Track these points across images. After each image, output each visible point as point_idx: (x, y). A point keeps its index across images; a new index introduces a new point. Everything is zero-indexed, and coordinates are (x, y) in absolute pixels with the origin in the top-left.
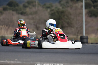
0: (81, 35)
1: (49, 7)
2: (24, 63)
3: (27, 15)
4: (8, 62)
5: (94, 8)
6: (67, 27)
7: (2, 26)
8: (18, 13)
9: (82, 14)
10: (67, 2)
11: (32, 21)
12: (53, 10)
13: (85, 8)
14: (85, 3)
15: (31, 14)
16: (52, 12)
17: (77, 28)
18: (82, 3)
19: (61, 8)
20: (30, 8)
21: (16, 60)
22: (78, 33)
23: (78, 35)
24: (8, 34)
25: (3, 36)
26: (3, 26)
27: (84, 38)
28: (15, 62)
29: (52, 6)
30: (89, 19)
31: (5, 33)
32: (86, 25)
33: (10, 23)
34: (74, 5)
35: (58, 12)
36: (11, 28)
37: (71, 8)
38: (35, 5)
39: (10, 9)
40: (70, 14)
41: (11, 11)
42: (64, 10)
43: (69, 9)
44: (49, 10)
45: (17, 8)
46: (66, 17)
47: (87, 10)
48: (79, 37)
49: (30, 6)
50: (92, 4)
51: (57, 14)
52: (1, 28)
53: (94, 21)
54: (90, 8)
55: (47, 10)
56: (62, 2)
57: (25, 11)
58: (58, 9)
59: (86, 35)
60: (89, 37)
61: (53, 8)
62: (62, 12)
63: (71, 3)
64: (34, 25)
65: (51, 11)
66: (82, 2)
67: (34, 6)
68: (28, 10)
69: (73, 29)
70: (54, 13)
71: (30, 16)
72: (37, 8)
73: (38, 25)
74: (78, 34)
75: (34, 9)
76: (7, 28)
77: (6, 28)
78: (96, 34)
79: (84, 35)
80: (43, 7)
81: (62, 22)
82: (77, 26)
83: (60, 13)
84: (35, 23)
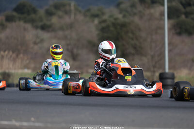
0: (161, 71)
1: (97, 16)
2: (49, 125)
3: (54, 30)
4: (17, 124)
5: (187, 17)
6: (133, 55)
7: (5, 51)
8: (36, 27)
9: (163, 29)
10: (133, 6)
11: (63, 43)
12: (104, 21)
13: (169, 18)
14: (169, 8)
15: (62, 28)
16: (104, 25)
17: (153, 57)
18: (161, 8)
19: (120, 16)
20: (60, 17)
21: (33, 119)
22: (154, 67)
23: (154, 72)
24: (15, 69)
25: (7, 71)
26: (6, 53)
27: (167, 76)
28: (31, 124)
29: (103, 14)
30: (177, 39)
31: (11, 66)
32: (170, 51)
33: (19, 47)
34: (147, 12)
35: (114, 25)
36: (21, 55)
37: (141, 17)
38: (70, 11)
39: (20, 19)
40: (140, 30)
41: (22, 23)
42: (126, 20)
43: (136, 19)
44: (96, 21)
45: (33, 16)
46: (130, 35)
47: (172, 21)
48: (157, 74)
49: (60, 13)
50: (183, 10)
51: (112, 29)
52: (3, 57)
53: (186, 43)
54: (178, 17)
55: (93, 21)
56: (123, 6)
57: (48, 23)
58: (116, 19)
59: (171, 71)
60: (176, 75)
61: (105, 17)
62: (123, 25)
63: (140, 8)
64: (68, 50)
65: (100, 23)
66: (163, 5)
67: (67, 13)
68: (54, 20)
69: (145, 60)
70: (108, 27)
71: (60, 33)
72: (72, 16)
73: (75, 51)
74: (155, 69)
75: (67, 20)
76: (14, 55)
77: (11, 57)
78: (190, 69)
79: (167, 70)
80: (85, 15)
81: (123, 45)
82: (152, 53)
83: (118, 27)
84: (70, 47)
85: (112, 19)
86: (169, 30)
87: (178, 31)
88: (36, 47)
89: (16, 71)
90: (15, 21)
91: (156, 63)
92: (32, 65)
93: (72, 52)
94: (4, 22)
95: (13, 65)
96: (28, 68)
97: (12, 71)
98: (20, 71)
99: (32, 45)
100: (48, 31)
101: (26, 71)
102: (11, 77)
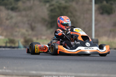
1: (48, 2)
3: (19, 11)
8: (8, 9)
9: (91, 10)
11: (25, 19)
12: (52, 5)
13: (96, 3)
15: (25, 10)
16: (52, 8)
19: (63, 2)
20: (24, 2)
21: (5, 68)
30: (101, 17)
32: (95, 25)
35: (59, 7)
37: (77, 3)
40: (76, 11)
42: (67, 4)
43: (74, 4)
44: (48, 5)
45: (6, 1)
46: (70, 14)
47: (97, 5)
53: (107, 20)
55: (45, 5)
57: (16, 6)
58: (60, 4)
59: (96, 38)
60: (99, 40)
61: (54, 2)
62: (65, 8)
64: (28, 24)
65: (50, 6)
68: (20, 4)
70: (55, 9)
71: (24, 13)
72: (32, 2)
73: (33, 24)
75: (28, 4)
78: (109, 36)
79: (93, 38)
83: (62, 9)
84: (30, 22)
85: (58, 4)
86: (96, 11)
87: (101, 11)
88: (8, 22)
92: (5, 34)
93: (31, 25)
99: (5, 21)
100: (16, 12)
101: (1, 37)
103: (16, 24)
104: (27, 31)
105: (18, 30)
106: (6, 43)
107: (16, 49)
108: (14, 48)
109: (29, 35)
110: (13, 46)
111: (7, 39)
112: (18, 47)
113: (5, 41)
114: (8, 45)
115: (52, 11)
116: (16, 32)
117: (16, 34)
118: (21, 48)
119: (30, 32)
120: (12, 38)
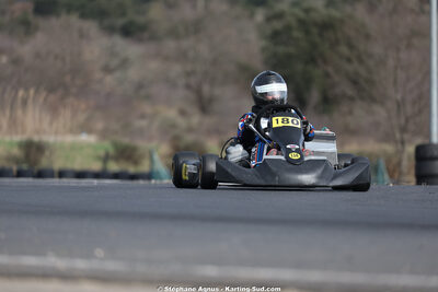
0: (419, 141)
3: (154, 38)
6: (352, 99)
7: (27, 90)
8: (110, 30)
11: (176, 69)
12: (279, 16)
15: (173, 33)
16: (278, 25)
17: (400, 105)
20: (170, 6)
22: (403, 130)
23: (403, 143)
24: (56, 133)
25: (36, 138)
26: (32, 92)
27: (435, 153)
31: (45, 125)
33: (68, 79)
35: (302, 23)
36: (71, 100)
37: (372, 8)
39: (70, 9)
40: (368, 37)
41: (74, 20)
42: (335, 13)
43: (360, 12)
44: (260, 15)
46: (344, 50)
48: (411, 149)
51: (297, 34)
52: (25, 102)
55: (252, 16)
57: (140, 20)
58: (307, 11)
61: (284, 6)
62: (326, 26)
64: (188, 86)
65: (269, 19)
68: (156, 12)
69: (380, 113)
70: (288, 28)
71: (170, 45)
72: (201, 4)
73: (206, 89)
74: (406, 136)
75: (187, 11)
76: (52, 98)
77: (45, 100)
79: (436, 138)
81: (327, 75)
82: (399, 97)
83: (315, 30)
84: (193, 81)
85: (298, 11)
88: (109, 79)
89: (60, 139)
90: (58, 15)
91: (407, 120)
92: (100, 125)
93: (199, 93)
94: (31, 17)
95: (51, 123)
96: (90, 131)
97: (49, 139)
98: (69, 139)
99: (98, 75)
100: (140, 40)
101: (84, 138)
102: (47, 153)
103: (140, 86)
104: (183, 113)
105: (147, 109)
106: (106, 158)
107: (141, 182)
108: (133, 177)
109: (190, 130)
110: (132, 169)
111: (107, 146)
112: (149, 176)
113: (102, 153)
114: (113, 167)
115: (275, 36)
116: (143, 116)
117: (143, 123)
118: (161, 179)
119: (196, 119)
120: (126, 141)
